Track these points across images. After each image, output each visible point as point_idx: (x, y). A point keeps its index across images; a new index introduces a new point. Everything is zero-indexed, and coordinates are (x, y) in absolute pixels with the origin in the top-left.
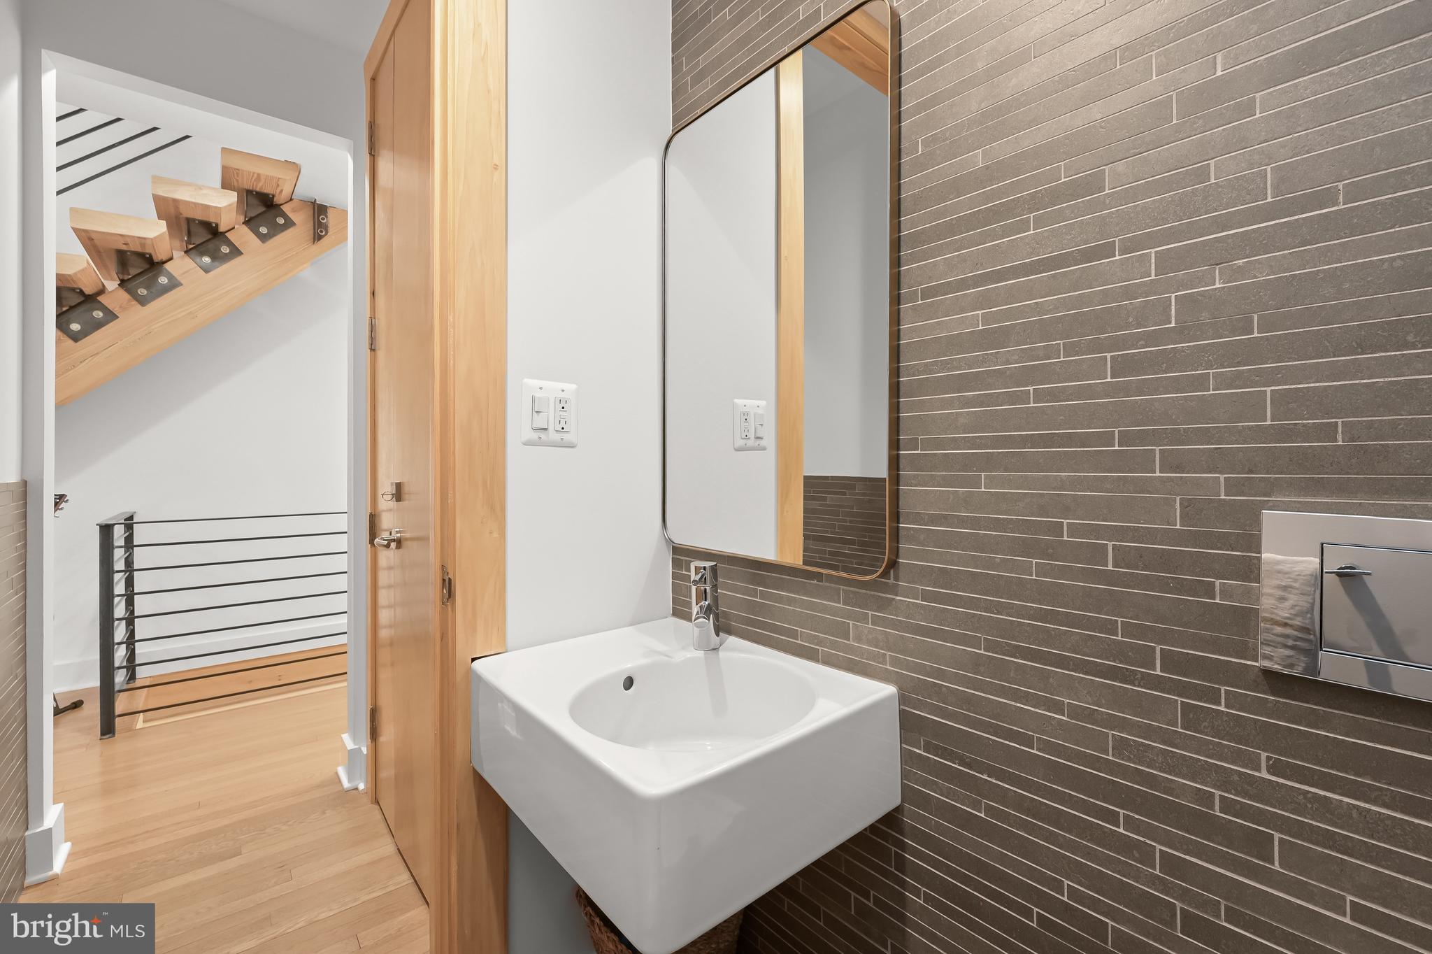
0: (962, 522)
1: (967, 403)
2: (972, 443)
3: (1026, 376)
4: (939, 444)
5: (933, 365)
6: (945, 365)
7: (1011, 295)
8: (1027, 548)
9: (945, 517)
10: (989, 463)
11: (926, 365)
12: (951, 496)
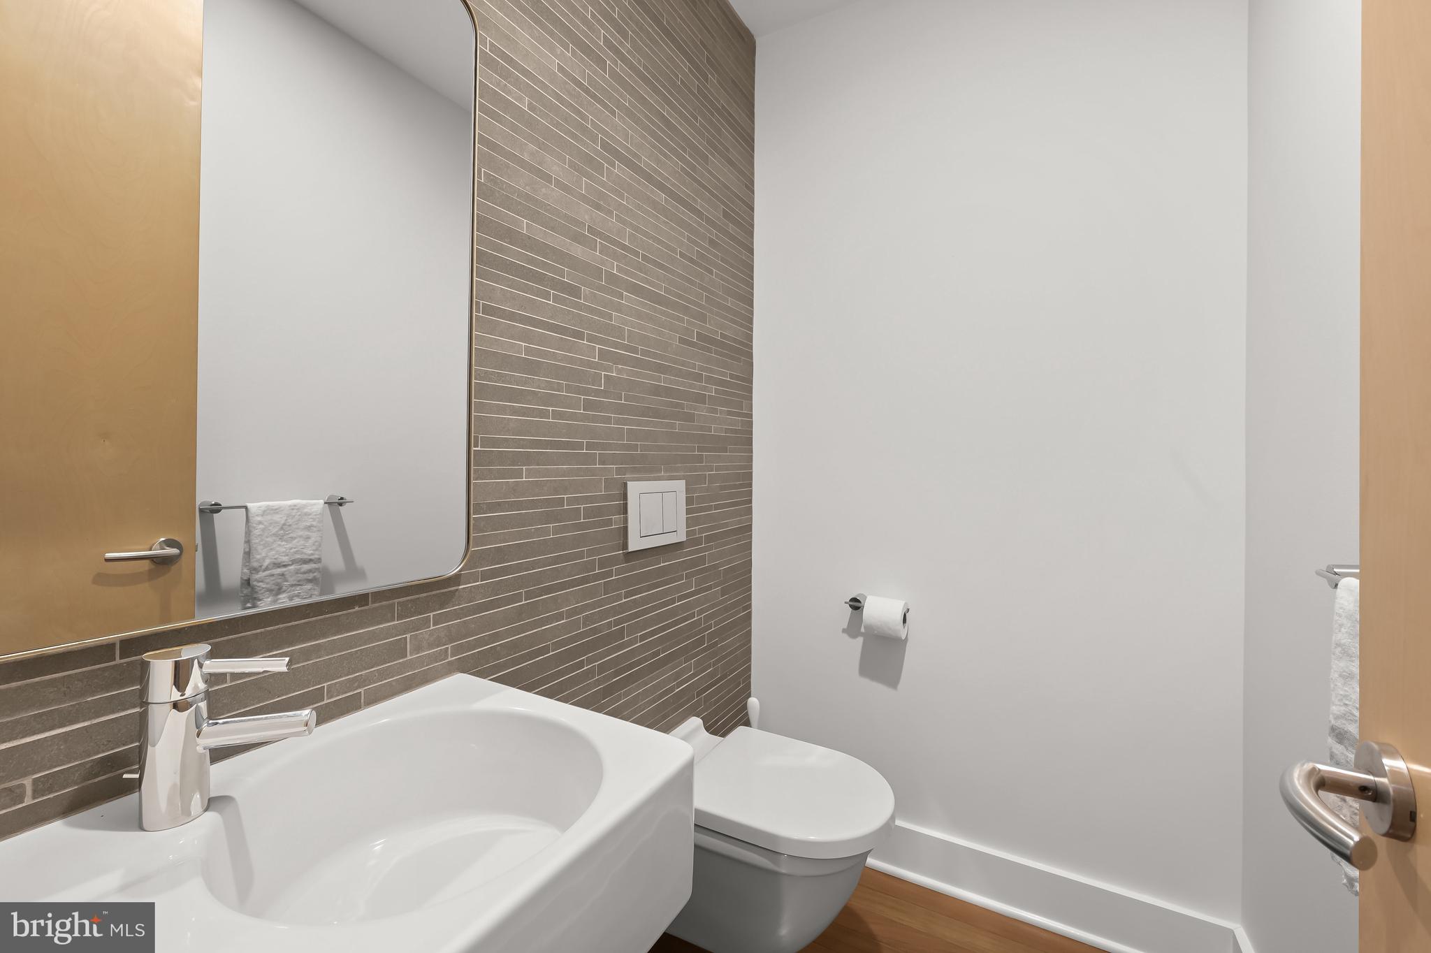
0: (512, 506)
1: (515, 411)
2: (519, 444)
3: (548, 400)
4: (495, 443)
5: (491, 374)
6: (501, 377)
7: (543, 340)
8: (549, 518)
9: (499, 504)
10: (528, 459)
11: (486, 372)
12: (504, 486)
